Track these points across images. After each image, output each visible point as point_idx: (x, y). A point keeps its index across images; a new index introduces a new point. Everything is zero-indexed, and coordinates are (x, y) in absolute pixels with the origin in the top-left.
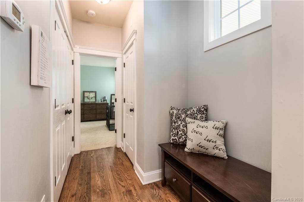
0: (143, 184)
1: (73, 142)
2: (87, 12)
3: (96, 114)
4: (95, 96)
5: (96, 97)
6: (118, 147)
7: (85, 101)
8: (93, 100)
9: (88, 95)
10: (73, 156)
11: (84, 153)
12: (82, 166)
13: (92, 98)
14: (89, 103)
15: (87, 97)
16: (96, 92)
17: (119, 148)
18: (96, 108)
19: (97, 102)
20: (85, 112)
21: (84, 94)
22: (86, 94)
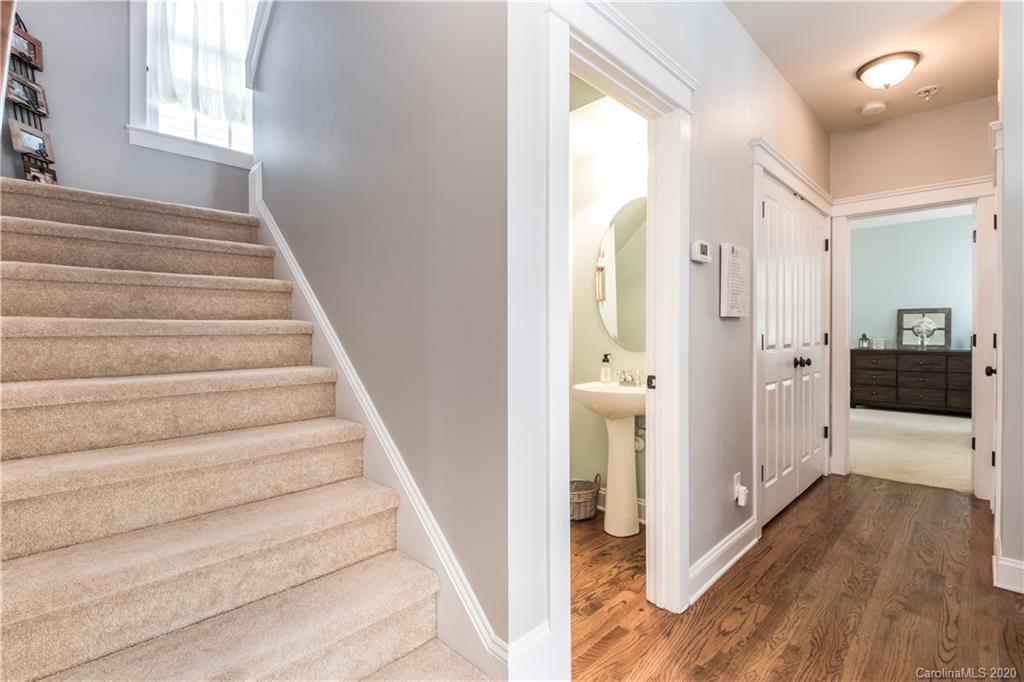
0: (996, 584)
1: (827, 440)
2: (860, 109)
3: (947, 389)
4: (943, 326)
5: (947, 330)
6: (979, 497)
7: (904, 343)
8: (938, 340)
9: (915, 323)
10: (826, 475)
11: (857, 478)
12: (840, 498)
13: (931, 334)
14: (920, 349)
15: (912, 329)
16: (950, 310)
17: (985, 501)
18: (947, 368)
19: (953, 348)
20: (900, 379)
21: (902, 320)
22: (909, 321)
